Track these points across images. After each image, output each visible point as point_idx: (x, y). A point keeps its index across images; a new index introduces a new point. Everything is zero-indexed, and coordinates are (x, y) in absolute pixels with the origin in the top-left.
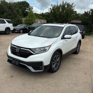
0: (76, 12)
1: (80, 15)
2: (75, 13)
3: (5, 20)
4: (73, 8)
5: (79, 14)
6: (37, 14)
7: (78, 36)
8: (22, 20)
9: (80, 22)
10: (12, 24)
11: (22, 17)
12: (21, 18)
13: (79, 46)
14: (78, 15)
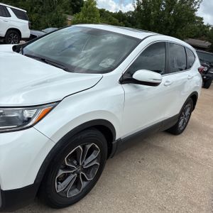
0: (202, 19)
1: (210, 29)
2: (198, 22)
3: (9, 8)
4: (197, 6)
5: (208, 26)
6: (108, 12)
7: (191, 78)
8: (65, 19)
9: (207, 44)
10: (27, 22)
11: (68, 14)
12: (64, 15)
13: (188, 110)
14: (206, 29)
